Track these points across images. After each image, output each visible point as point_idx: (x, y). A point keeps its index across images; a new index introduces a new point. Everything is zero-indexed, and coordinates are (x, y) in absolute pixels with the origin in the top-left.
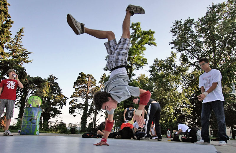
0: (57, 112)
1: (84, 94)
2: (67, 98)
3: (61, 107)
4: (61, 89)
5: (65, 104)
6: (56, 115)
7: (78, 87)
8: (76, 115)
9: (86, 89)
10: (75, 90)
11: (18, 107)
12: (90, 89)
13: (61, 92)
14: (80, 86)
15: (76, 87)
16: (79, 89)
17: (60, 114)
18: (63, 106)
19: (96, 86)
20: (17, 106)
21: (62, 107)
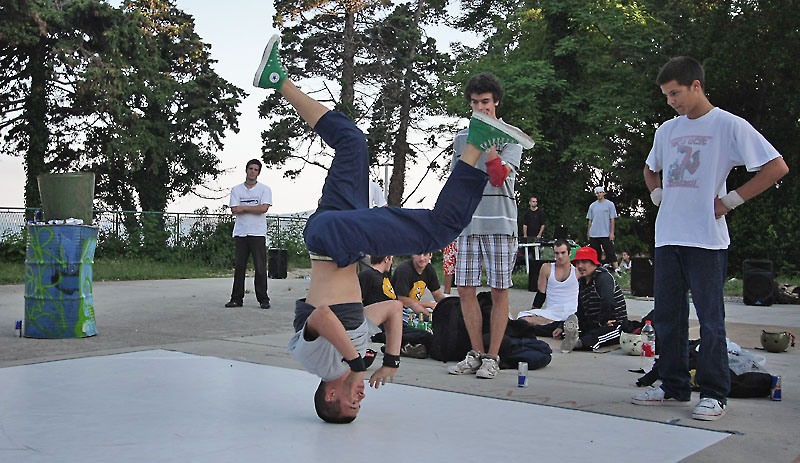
0: (202, 166)
1: (335, 57)
2: (241, 91)
3: (218, 142)
4: (209, 46)
5: (232, 128)
6: (197, 183)
7: (297, 22)
8: (298, 172)
9: (341, 26)
10: (285, 41)
11: (20, 147)
12: (361, 28)
13: (212, 61)
14: (309, 15)
15: (289, 24)
16: (300, 29)
17: (215, 173)
18: (223, 136)
19: (393, 9)
20: (14, 145)
21: (221, 140)
